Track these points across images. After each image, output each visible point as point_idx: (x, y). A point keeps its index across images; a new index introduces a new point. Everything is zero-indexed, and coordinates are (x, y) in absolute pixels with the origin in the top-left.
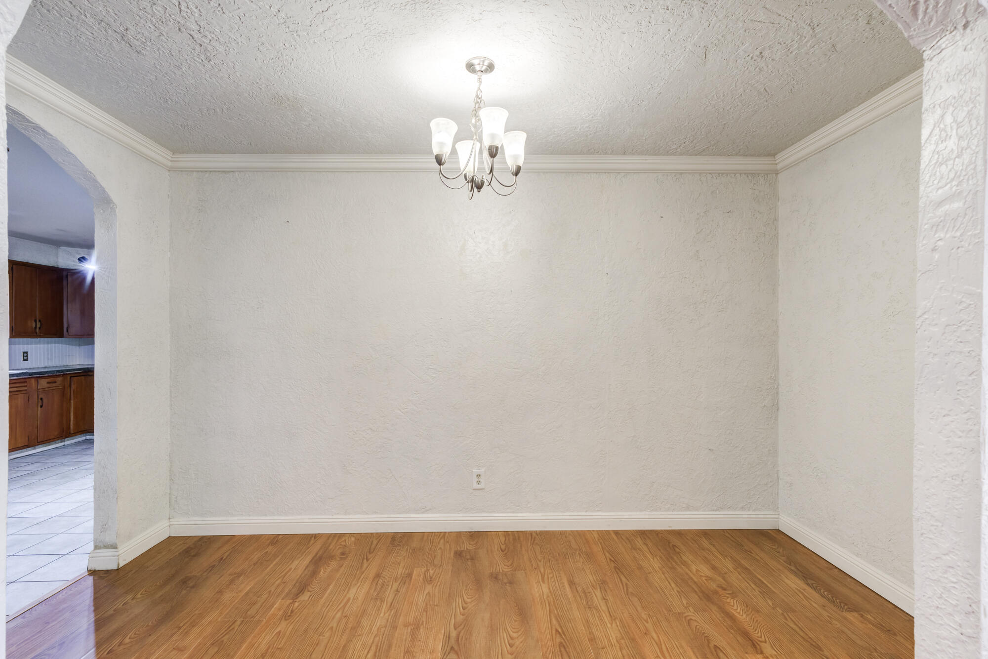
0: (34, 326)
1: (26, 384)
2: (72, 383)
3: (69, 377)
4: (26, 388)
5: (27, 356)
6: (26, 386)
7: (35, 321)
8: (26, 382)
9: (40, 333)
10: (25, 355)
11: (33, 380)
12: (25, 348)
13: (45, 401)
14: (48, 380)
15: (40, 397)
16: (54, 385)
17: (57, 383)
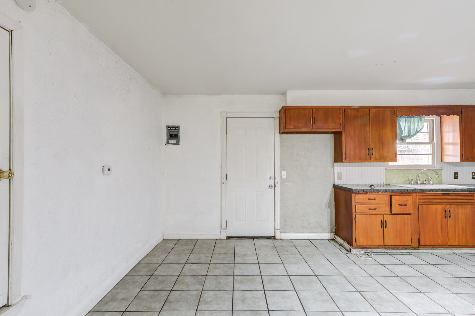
8: (473, 196)
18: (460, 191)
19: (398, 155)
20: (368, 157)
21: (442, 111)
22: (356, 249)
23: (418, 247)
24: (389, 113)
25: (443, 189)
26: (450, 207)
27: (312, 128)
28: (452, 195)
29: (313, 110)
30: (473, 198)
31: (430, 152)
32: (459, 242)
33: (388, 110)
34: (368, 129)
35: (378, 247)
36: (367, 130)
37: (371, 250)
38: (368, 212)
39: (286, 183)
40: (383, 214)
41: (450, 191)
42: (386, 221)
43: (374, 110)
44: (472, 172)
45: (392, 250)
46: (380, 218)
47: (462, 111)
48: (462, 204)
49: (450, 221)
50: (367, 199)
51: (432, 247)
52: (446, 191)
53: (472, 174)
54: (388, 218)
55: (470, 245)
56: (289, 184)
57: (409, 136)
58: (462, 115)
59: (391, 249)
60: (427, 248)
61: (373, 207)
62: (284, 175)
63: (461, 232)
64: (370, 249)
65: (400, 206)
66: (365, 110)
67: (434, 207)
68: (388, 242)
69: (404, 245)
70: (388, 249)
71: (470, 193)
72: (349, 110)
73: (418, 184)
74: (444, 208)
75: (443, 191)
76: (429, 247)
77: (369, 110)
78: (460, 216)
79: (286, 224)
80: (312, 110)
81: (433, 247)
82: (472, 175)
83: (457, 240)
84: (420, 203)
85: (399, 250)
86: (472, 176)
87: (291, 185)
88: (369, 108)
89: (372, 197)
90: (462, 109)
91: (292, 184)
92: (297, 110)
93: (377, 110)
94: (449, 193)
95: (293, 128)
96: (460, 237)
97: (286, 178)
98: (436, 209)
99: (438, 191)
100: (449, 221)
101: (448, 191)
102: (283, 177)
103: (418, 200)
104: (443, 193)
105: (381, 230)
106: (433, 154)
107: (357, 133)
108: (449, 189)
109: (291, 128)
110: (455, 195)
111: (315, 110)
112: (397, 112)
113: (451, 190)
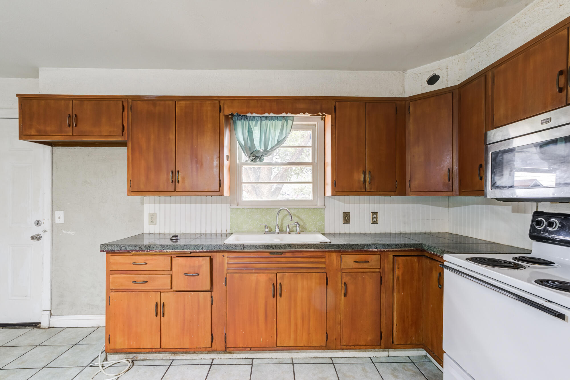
0: (362, 179)
1: (323, 260)
2: (396, 266)
3: (392, 256)
4: (323, 266)
5: (377, 218)
6: (325, 263)
7: (364, 173)
8: (324, 257)
9: (371, 189)
10: (375, 216)
11: (334, 255)
12: (375, 208)
13: (351, 288)
14: (357, 257)
15: (343, 281)
16: (365, 265)
17: (370, 264)
18: (298, 248)
19: (243, 185)
20: (171, 187)
21: (302, 106)
22: (117, 355)
23: (224, 350)
24: (209, 108)
25: (267, 245)
26: (282, 278)
27: (72, 135)
28: (287, 254)
29: (74, 101)
30: (325, 261)
31: (310, 179)
32: (296, 340)
33: (208, 102)
34: (172, 137)
35: (152, 351)
36: (169, 138)
37: (144, 355)
38: (132, 288)
39: (64, 232)
40: (160, 291)
41: (279, 249)
42: (164, 303)
43: (184, 102)
44: (372, 213)
45: (184, 354)
46: (154, 298)
47: (335, 107)
48: (304, 272)
49: (282, 302)
50: (130, 264)
51: (249, 349)
52: (274, 249)
53: (372, 215)
54: (168, 298)
55: (314, 344)
56: (69, 232)
57: (266, 152)
58: (335, 112)
59: (182, 353)
60: (240, 351)
61: (140, 278)
62: (60, 217)
63: (299, 321)
64: (142, 355)
65: (187, 277)
66: (167, 102)
67: (254, 277)
68: (168, 342)
69: (196, 348)
70: (176, 353)
71: (315, 252)
72: (139, 102)
73: (274, 233)
74: (270, 279)
75: (268, 249)
76: (243, 350)
77: (174, 102)
78: (299, 293)
79: (62, 301)
80: (71, 101)
81: (251, 349)
82: (372, 217)
83: (292, 336)
84: (229, 271)
85: (196, 355)
86: (372, 219)
87: (73, 234)
88: (175, 99)
89: (140, 259)
90: (336, 103)
91: (74, 232)
92: (43, 102)
93: (188, 102)
94: (282, 252)
95: (36, 134)
96: (298, 331)
97: (63, 223)
98: (257, 283)
99: (258, 249)
100: (280, 302)
101: (276, 249)
102: (57, 221)
103: (226, 264)
104: (271, 253)
105: (156, 320)
106: (313, 183)
107: (152, 143)
108: (278, 245)
109: (33, 133)
110: (294, 255)
111: (77, 102)
112: (226, 107)
113: (283, 247)
